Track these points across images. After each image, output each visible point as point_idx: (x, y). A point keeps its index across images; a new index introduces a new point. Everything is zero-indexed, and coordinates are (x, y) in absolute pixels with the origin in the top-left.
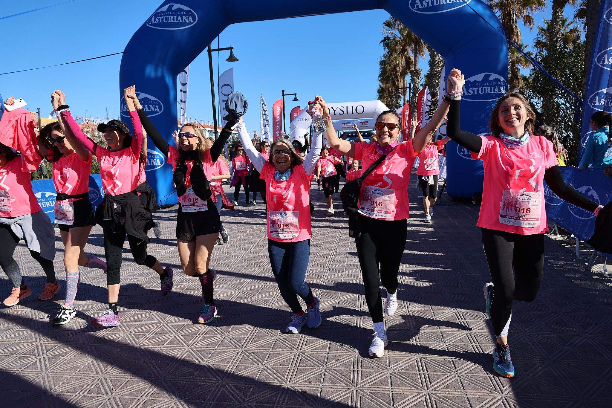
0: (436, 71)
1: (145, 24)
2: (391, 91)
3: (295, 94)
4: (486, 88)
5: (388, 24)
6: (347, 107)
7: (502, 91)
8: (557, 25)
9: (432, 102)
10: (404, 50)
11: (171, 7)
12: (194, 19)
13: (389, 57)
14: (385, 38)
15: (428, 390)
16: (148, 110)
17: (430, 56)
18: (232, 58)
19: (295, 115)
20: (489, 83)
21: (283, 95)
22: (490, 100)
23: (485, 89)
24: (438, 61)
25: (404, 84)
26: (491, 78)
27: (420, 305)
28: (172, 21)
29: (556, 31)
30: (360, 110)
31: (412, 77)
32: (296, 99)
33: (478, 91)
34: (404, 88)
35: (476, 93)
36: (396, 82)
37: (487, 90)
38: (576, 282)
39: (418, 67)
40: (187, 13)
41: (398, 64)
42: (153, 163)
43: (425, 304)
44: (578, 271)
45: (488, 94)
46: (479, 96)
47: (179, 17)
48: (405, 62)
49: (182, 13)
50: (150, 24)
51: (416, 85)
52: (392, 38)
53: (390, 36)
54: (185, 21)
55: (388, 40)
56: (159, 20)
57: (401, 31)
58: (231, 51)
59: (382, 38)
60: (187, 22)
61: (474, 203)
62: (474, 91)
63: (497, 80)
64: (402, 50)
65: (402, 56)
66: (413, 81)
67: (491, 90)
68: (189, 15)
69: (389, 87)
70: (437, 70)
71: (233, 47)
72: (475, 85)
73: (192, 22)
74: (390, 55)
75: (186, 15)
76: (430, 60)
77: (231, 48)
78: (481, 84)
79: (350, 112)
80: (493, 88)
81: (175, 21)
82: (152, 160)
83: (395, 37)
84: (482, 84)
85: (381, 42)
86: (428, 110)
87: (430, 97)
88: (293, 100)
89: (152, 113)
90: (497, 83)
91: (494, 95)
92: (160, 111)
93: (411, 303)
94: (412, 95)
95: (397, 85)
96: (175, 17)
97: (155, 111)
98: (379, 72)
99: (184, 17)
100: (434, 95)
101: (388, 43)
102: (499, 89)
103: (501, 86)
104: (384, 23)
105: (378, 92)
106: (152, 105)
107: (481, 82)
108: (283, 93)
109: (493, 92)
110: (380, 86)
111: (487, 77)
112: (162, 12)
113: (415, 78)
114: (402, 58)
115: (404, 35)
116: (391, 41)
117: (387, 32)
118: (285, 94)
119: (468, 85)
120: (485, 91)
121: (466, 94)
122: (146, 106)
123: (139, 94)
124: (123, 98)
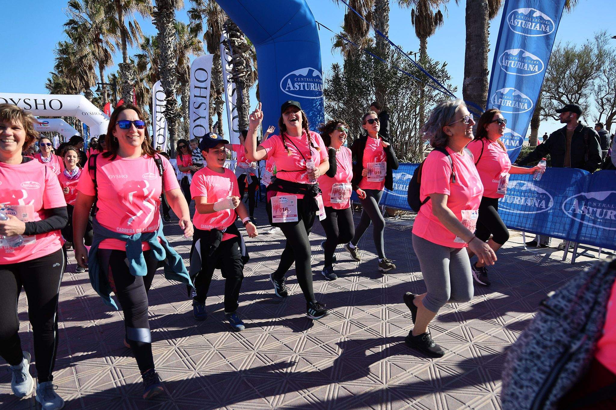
0: (170, 67)
2: (74, 87)
6: (36, 100)
9: (168, 101)
10: (97, 40)
13: (67, 46)
14: (71, 20)
20: (313, 80)
22: (315, 98)
23: (310, 84)
25: (102, 80)
26: (314, 74)
30: (56, 105)
31: (122, 71)
33: (304, 86)
34: (103, 84)
35: (302, 89)
36: (85, 77)
37: (313, 87)
41: (86, 56)
45: (313, 91)
46: (305, 92)
48: (102, 54)
51: (129, 81)
53: (77, 19)
55: (75, 24)
57: (91, 16)
59: (67, 20)
62: (300, 86)
63: (318, 77)
64: (94, 39)
66: (125, 77)
69: (70, 82)
72: (301, 79)
79: (40, 107)
80: (316, 84)
83: (84, 22)
84: (308, 79)
85: (66, 25)
86: (163, 109)
87: (163, 96)
90: (318, 81)
91: (317, 93)
95: (86, 80)
100: (169, 93)
102: (320, 87)
103: (321, 84)
104: (69, 3)
105: (47, 87)
107: (306, 77)
109: (316, 90)
110: (50, 81)
111: (311, 72)
113: (127, 73)
114: (99, 49)
115: (97, 22)
116: (80, 26)
117: (73, 14)
119: (294, 79)
120: (310, 88)
121: (292, 89)
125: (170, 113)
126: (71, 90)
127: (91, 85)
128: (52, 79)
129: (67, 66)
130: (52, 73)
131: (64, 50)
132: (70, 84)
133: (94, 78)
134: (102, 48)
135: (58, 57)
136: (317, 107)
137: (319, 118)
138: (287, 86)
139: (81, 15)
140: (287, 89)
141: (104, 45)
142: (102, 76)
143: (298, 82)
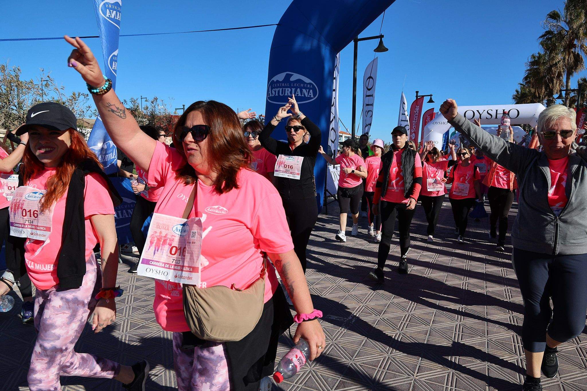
2: (538, 96)
3: (431, 95)
5: (554, 16)
6: (497, 110)
10: (571, 45)
13: (540, 57)
14: (546, 32)
16: (299, 95)
18: (381, 48)
19: (428, 119)
21: (417, 96)
25: (567, 86)
30: (513, 113)
32: (431, 101)
34: (566, 90)
36: (551, 85)
41: (556, 64)
48: (573, 59)
52: (556, 33)
53: (553, 29)
55: (550, 35)
57: (569, 23)
58: (381, 40)
59: (543, 32)
64: (568, 46)
69: (535, 91)
71: (383, 35)
74: (551, 53)
77: (381, 37)
83: (561, 30)
85: (541, 37)
88: (428, 102)
89: (305, 98)
92: (315, 96)
95: (551, 88)
97: (309, 96)
98: (523, 75)
101: (551, 38)
104: (548, 15)
105: (514, 98)
106: (306, 88)
108: (417, 94)
110: (517, 91)
114: (569, 55)
115: (575, 27)
116: (555, 36)
117: (550, 25)
118: (419, 95)
122: (299, 90)
123: (293, 75)
124: (273, 79)
126: (534, 99)
127: (555, 91)
128: (519, 90)
129: (534, 77)
130: (521, 84)
131: (536, 62)
132: (535, 92)
133: (559, 85)
134: (574, 53)
135: (529, 68)
139: (559, 24)
141: (578, 50)
142: (567, 82)
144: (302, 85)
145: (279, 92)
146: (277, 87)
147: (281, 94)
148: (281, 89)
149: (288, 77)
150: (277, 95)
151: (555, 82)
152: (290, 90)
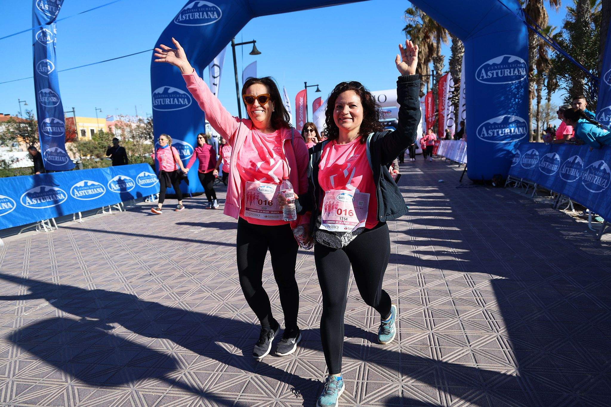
0: (458, 57)
1: (173, 21)
3: (318, 85)
4: (506, 70)
5: (410, 12)
7: (522, 73)
8: (585, 5)
9: (455, 87)
10: (427, 37)
11: (197, 4)
12: (219, 15)
14: (407, 26)
15: (432, 330)
16: (177, 103)
17: (453, 41)
18: (255, 52)
19: (317, 105)
20: (509, 66)
21: (306, 87)
22: (510, 82)
23: (504, 71)
24: (460, 46)
25: (427, 72)
26: (510, 61)
27: (432, 269)
28: (198, 18)
29: (583, 10)
30: (382, 99)
31: (434, 64)
32: (318, 90)
33: (497, 74)
34: (427, 76)
35: (495, 76)
37: (507, 73)
38: (584, 249)
39: (440, 54)
40: (212, 9)
42: (183, 154)
43: (436, 268)
44: (588, 241)
45: (508, 76)
46: (498, 79)
47: (205, 13)
48: (427, 50)
49: (207, 9)
50: (177, 21)
51: (439, 72)
52: (414, 26)
53: (412, 23)
54: (210, 16)
55: (410, 28)
56: (186, 17)
57: (423, 18)
58: (254, 44)
59: (404, 26)
60: (212, 17)
61: (494, 184)
62: (493, 74)
63: (517, 62)
64: (424, 37)
65: (424, 43)
66: (436, 68)
67: (510, 73)
68: (213, 11)
70: (460, 55)
72: (494, 68)
73: (217, 17)
75: (210, 11)
76: (453, 46)
77: (254, 42)
78: (500, 67)
80: (512, 70)
81: (201, 17)
82: (182, 151)
83: (417, 24)
84: (502, 67)
85: (403, 30)
86: (451, 96)
87: (453, 84)
88: (316, 92)
89: (182, 106)
90: (517, 65)
91: (514, 77)
92: (189, 103)
93: (423, 268)
94: (435, 82)
95: (420, 72)
96: (201, 13)
97: (184, 104)
99: (209, 13)
100: (456, 81)
101: (411, 31)
102: (518, 71)
103: (521, 67)
104: (405, 11)
106: (181, 98)
107: (500, 64)
109: (512, 74)
111: (506, 59)
112: (188, 9)
113: (438, 65)
114: (425, 46)
115: (426, 21)
116: (413, 29)
117: (409, 20)
118: (307, 85)
119: (487, 68)
120: (504, 74)
121: (485, 77)
122: (176, 99)
123: (169, 89)
124: (154, 92)
125: (455, 99)
136: (512, 90)
137: (515, 100)
138: (481, 75)
139: (415, 19)
140: (481, 78)
143: (492, 70)
144: (178, 96)
145: (161, 101)
146: (159, 98)
147: (162, 104)
148: (162, 99)
149: (166, 90)
150: (159, 104)
151: (422, 67)
152: (169, 100)
